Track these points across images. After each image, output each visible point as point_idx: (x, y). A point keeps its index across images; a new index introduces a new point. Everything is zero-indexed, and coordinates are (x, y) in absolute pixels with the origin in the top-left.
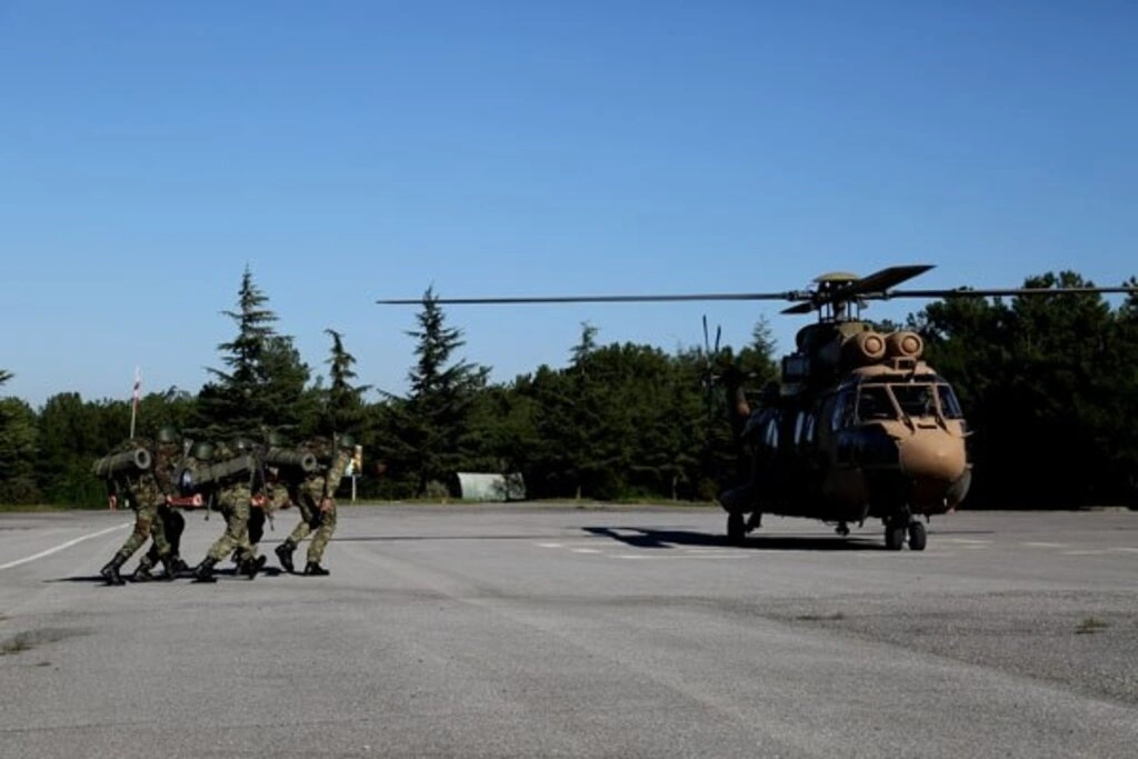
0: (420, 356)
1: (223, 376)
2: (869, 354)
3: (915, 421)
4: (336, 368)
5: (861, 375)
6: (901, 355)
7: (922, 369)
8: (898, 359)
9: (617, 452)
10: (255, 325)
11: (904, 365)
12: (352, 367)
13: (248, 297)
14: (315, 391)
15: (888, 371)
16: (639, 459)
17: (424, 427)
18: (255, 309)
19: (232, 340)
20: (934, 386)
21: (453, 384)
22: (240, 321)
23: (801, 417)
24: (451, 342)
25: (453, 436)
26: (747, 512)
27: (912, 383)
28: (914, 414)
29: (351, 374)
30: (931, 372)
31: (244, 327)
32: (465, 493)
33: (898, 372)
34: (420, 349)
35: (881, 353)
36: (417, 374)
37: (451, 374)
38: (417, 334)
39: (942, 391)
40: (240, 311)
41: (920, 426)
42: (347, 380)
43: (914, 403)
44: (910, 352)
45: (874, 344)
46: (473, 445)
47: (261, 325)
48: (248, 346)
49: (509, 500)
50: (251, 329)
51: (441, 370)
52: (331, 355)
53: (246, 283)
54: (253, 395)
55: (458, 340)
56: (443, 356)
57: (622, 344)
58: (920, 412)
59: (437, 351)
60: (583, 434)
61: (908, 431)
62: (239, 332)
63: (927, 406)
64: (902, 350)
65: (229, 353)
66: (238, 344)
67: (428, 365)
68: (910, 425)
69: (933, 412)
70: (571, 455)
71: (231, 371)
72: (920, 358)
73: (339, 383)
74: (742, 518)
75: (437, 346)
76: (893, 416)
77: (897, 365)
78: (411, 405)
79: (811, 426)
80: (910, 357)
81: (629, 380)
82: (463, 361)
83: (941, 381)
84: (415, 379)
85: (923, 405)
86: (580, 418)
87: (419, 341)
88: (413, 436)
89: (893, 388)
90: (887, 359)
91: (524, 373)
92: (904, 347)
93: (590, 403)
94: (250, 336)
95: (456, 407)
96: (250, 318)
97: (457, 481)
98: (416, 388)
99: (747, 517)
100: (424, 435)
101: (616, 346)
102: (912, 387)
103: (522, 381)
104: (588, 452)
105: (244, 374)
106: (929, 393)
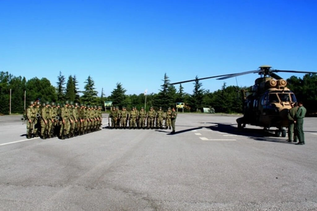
0: (195, 88)
1: (161, 91)
2: (272, 85)
3: (284, 103)
4: (180, 90)
5: (270, 90)
6: (280, 85)
7: (286, 89)
8: (280, 86)
9: (230, 105)
10: (167, 82)
11: (281, 88)
12: (183, 89)
13: (165, 77)
14: (177, 93)
15: (277, 90)
16: (233, 106)
17: (195, 100)
18: (167, 79)
19: (163, 84)
20: (289, 94)
21: (201, 92)
22: (164, 82)
23: (255, 101)
24: (200, 85)
25: (200, 102)
26: (242, 124)
27: (283, 93)
28: (284, 101)
29: (183, 91)
30: (289, 90)
31: (165, 83)
32: (204, 111)
33: (280, 90)
34: (195, 86)
35: (275, 85)
36: (194, 90)
37: (200, 91)
38: (194, 84)
39: (291, 95)
40: (164, 80)
41: (285, 105)
42: (182, 92)
43: (284, 98)
44: (283, 85)
45: (273, 82)
46: (204, 103)
47: (168, 82)
48: (165, 86)
49: (211, 113)
50: (166, 83)
51: (199, 90)
52: (180, 87)
53: (165, 75)
54: (166, 94)
55: (202, 85)
56: (199, 87)
57: (232, 86)
58: (285, 101)
59: (198, 87)
60: (224, 102)
61: (282, 106)
62: (164, 83)
63: (287, 99)
64: (281, 84)
65: (162, 87)
66: (164, 85)
67: (196, 89)
68: (282, 105)
69: (289, 101)
70: (221, 105)
71: (163, 90)
72: (286, 86)
73: (181, 92)
74: (241, 125)
75: (198, 86)
76: (278, 102)
77: (279, 88)
78: (193, 96)
79: (257, 104)
80: (283, 86)
81: (233, 92)
82: (202, 88)
83: (291, 92)
84: (194, 91)
85: (286, 99)
86: (223, 99)
87: (195, 85)
88: (193, 101)
89: (278, 94)
90: (277, 87)
91: (215, 91)
92: (281, 83)
93: (225, 96)
94: (166, 84)
95: (201, 96)
96: (166, 81)
97: (203, 109)
98: (194, 93)
99: (242, 125)
100: (195, 101)
101: (231, 86)
102: (283, 94)
103: (215, 92)
104: (224, 105)
105: (165, 90)
106: (288, 95)
